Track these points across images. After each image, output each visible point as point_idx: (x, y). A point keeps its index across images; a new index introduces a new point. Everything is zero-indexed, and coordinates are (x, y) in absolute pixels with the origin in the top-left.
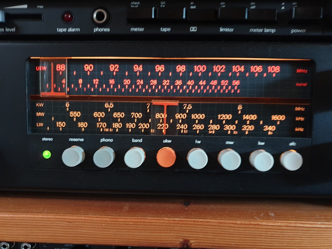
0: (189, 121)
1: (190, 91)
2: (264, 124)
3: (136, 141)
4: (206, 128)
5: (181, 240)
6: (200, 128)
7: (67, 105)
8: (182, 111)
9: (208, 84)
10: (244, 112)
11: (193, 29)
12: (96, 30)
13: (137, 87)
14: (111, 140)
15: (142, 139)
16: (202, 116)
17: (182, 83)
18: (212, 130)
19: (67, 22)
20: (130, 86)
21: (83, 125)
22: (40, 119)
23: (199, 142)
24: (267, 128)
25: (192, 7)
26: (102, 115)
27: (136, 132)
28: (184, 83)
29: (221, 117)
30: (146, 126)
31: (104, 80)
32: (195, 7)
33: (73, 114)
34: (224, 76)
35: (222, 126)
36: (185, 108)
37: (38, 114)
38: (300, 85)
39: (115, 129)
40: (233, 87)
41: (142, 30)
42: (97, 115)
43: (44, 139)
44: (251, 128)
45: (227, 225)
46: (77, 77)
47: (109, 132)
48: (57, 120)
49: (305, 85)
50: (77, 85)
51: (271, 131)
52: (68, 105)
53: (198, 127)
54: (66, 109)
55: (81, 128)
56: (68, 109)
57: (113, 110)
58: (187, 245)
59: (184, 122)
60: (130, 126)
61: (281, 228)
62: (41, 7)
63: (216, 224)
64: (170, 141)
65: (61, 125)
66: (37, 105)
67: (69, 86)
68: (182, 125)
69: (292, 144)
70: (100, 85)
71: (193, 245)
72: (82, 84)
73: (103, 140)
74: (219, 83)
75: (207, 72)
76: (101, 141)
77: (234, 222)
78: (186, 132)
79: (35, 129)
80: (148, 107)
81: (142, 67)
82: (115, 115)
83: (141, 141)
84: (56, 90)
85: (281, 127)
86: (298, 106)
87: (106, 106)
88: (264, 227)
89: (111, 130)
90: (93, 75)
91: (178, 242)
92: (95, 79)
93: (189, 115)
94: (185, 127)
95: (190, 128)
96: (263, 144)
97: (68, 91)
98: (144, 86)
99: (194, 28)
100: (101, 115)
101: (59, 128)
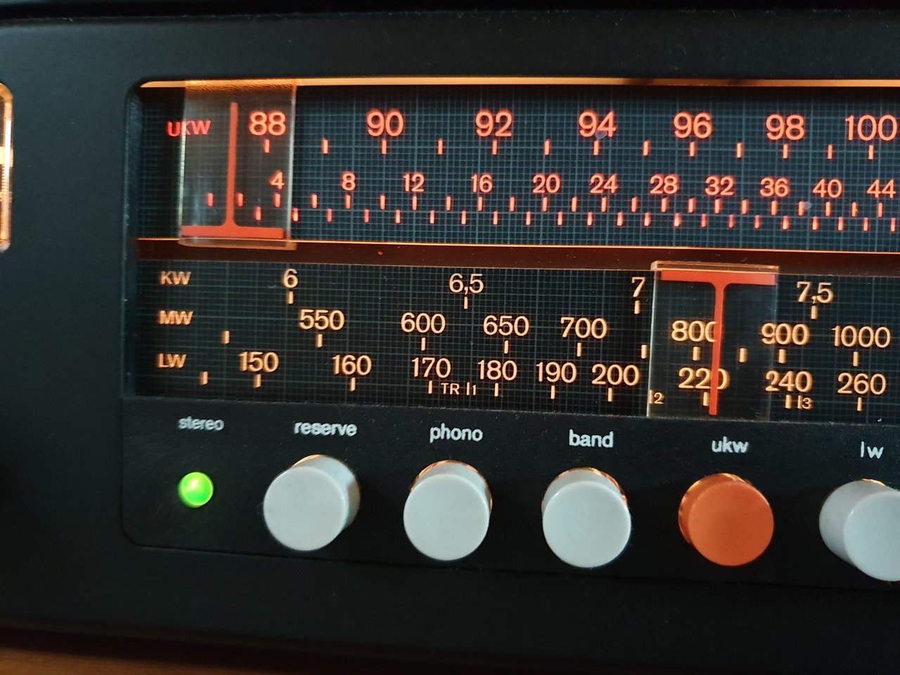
0: (821, 358)
3: (586, 441)
4: (898, 389)
6: (870, 386)
8: (791, 312)
13: (590, 203)
14: (475, 435)
15: (610, 436)
17: (792, 187)
20: (559, 202)
22: (174, 338)
23: (876, 453)
26: (435, 323)
27: (581, 403)
28: (800, 191)
30: (625, 375)
31: (449, 177)
33: (310, 319)
36: (802, 298)
37: (168, 317)
39: (487, 384)
42: (416, 325)
43: (187, 423)
46: (338, 162)
47: (462, 399)
48: (243, 341)
50: (334, 195)
52: (290, 281)
53: (862, 385)
54: (285, 297)
55: (343, 378)
56: (291, 299)
57: (485, 305)
59: (797, 359)
60: (560, 373)
64: (741, 447)
65: (259, 363)
66: (164, 278)
67: (300, 200)
68: (790, 374)
70: (431, 198)
72: (355, 195)
73: (440, 433)
76: (433, 438)
78: (804, 404)
79: (151, 382)
80: (636, 294)
81: (615, 118)
82: (490, 325)
83: (607, 441)
84: (243, 217)
87: (455, 284)
89: (471, 389)
90: (401, 160)
92: (412, 171)
93: (821, 328)
94: (804, 385)
95: (824, 387)
97: (293, 223)
98: (619, 202)
100: (430, 323)
101: (252, 375)
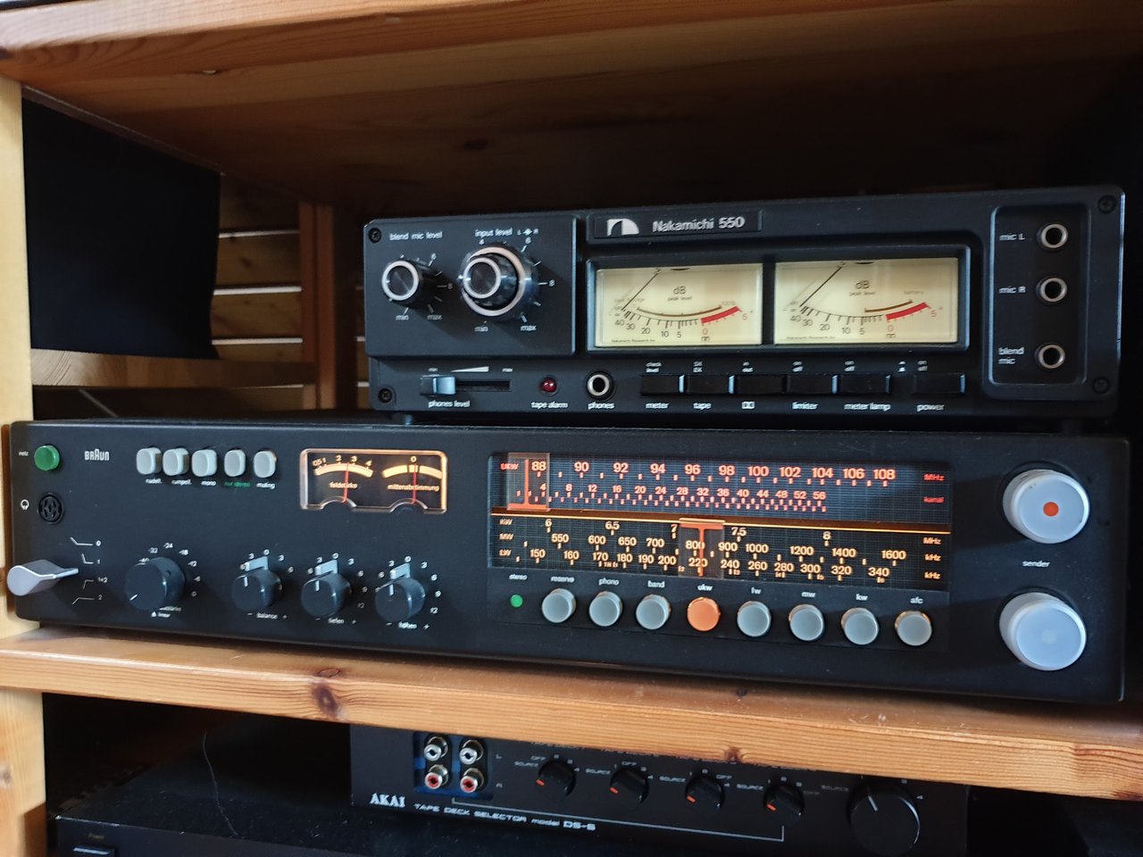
0: (742, 556)
1: (743, 506)
2: (870, 564)
3: (654, 585)
4: (771, 568)
5: (727, 748)
6: (761, 567)
7: (548, 524)
8: (729, 538)
9: (772, 496)
10: (833, 544)
11: (748, 405)
12: (592, 406)
13: (656, 497)
14: (616, 582)
15: (663, 583)
16: (764, 548)
17: (730, 493)
18: (781, 572)
19: (549, 394)
20: (645, 496)
21: (571, 555)
22: (506, 544)
23: (758, 592)
24: (873, 571)
25: (746, 370)
26: (602, 540)
27: (655, 569)
28: (733, 494)
29: (795, 551)
30: (672, 560)
31: (605, 487)
32: (750, 370)
33: (555, 538)
34: (799, 484)
35: (797, 566)
36: (734, 533)
37: (503, 537)
38: (932, 500)
39: (621, 563)
40: (814, 502)
41: (664, 406)
42: (594, 541)
43: (513, 577)
44: (848, 570)
45: (800, 728)
46: (564, 481)
47: (612, 569)
48: (531, 546)
49: (940, 500)
50: (564, 493)
51: (882, 577)
53: (757, 566)
54: (546, 530)
55: (569, 560)
56: (549, 530)
57: (619, 533)
58: (736, 758)
59: (733, 555)
60: (646, 559)
61: (889, 738)
62: (510, 370)
63: (782, 726)
64: (709, 588)
65: (538, 554)
66: (502, 522)
67: (552, 494)
68: (730, 561)
69: (917, 600)
70: (598, 494)
71: (744, 757)
72: (572, 492)
73: (602, 581)
74: (791, 496)
75: (770, 476)
76: (600, 584)
77: (812, 724)
78: (738, 573)
79: (498, 561)
80: (673, 530)
81: (664, 466)
82: (621, 541)
83: (662, 585)
84: (531, 501)
85: (898, 570)
86: (928, 536)
87: (608, 526)
88: (860, 735)
89: (615, 565)
90: (588, 479)
91: (721, 752)
92: (592, 484)
93: (742, 545)
94: (736, 565)
95: (744, 566)
96: (865, 598)
97: (549, 502)
98: (666, 497)
99: (749, 403)
100: (600, 540)
101: (535, 558)
